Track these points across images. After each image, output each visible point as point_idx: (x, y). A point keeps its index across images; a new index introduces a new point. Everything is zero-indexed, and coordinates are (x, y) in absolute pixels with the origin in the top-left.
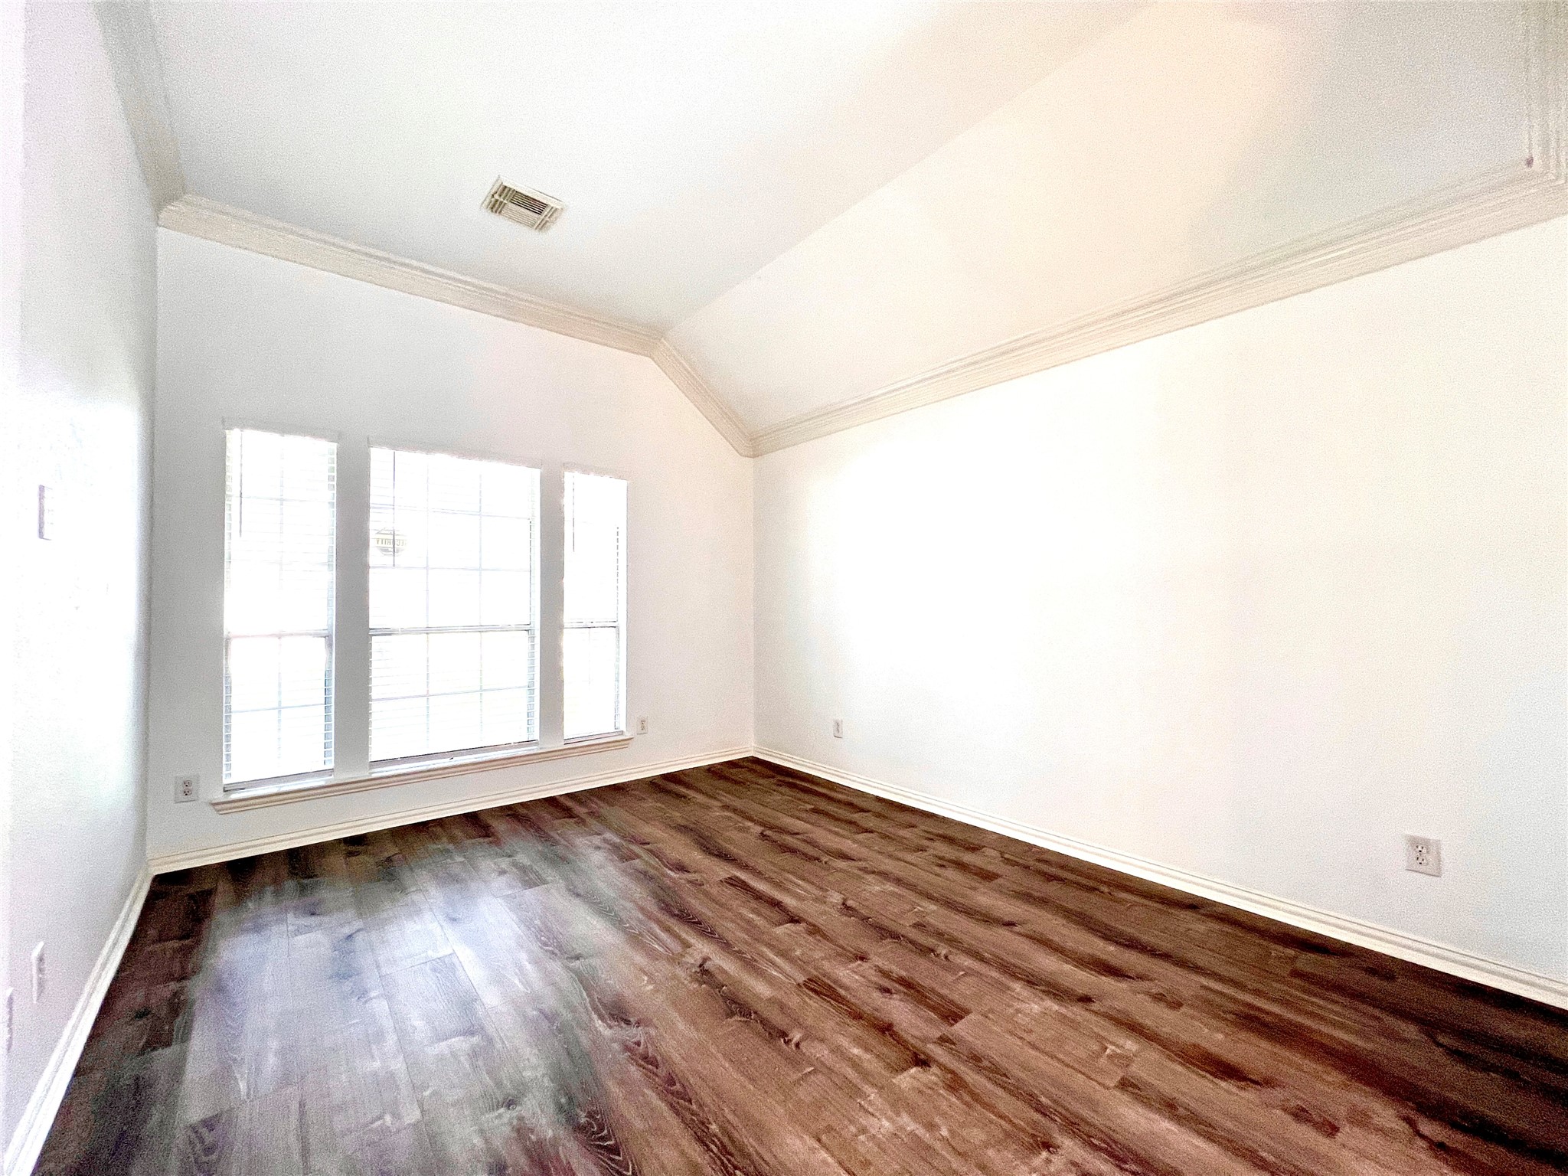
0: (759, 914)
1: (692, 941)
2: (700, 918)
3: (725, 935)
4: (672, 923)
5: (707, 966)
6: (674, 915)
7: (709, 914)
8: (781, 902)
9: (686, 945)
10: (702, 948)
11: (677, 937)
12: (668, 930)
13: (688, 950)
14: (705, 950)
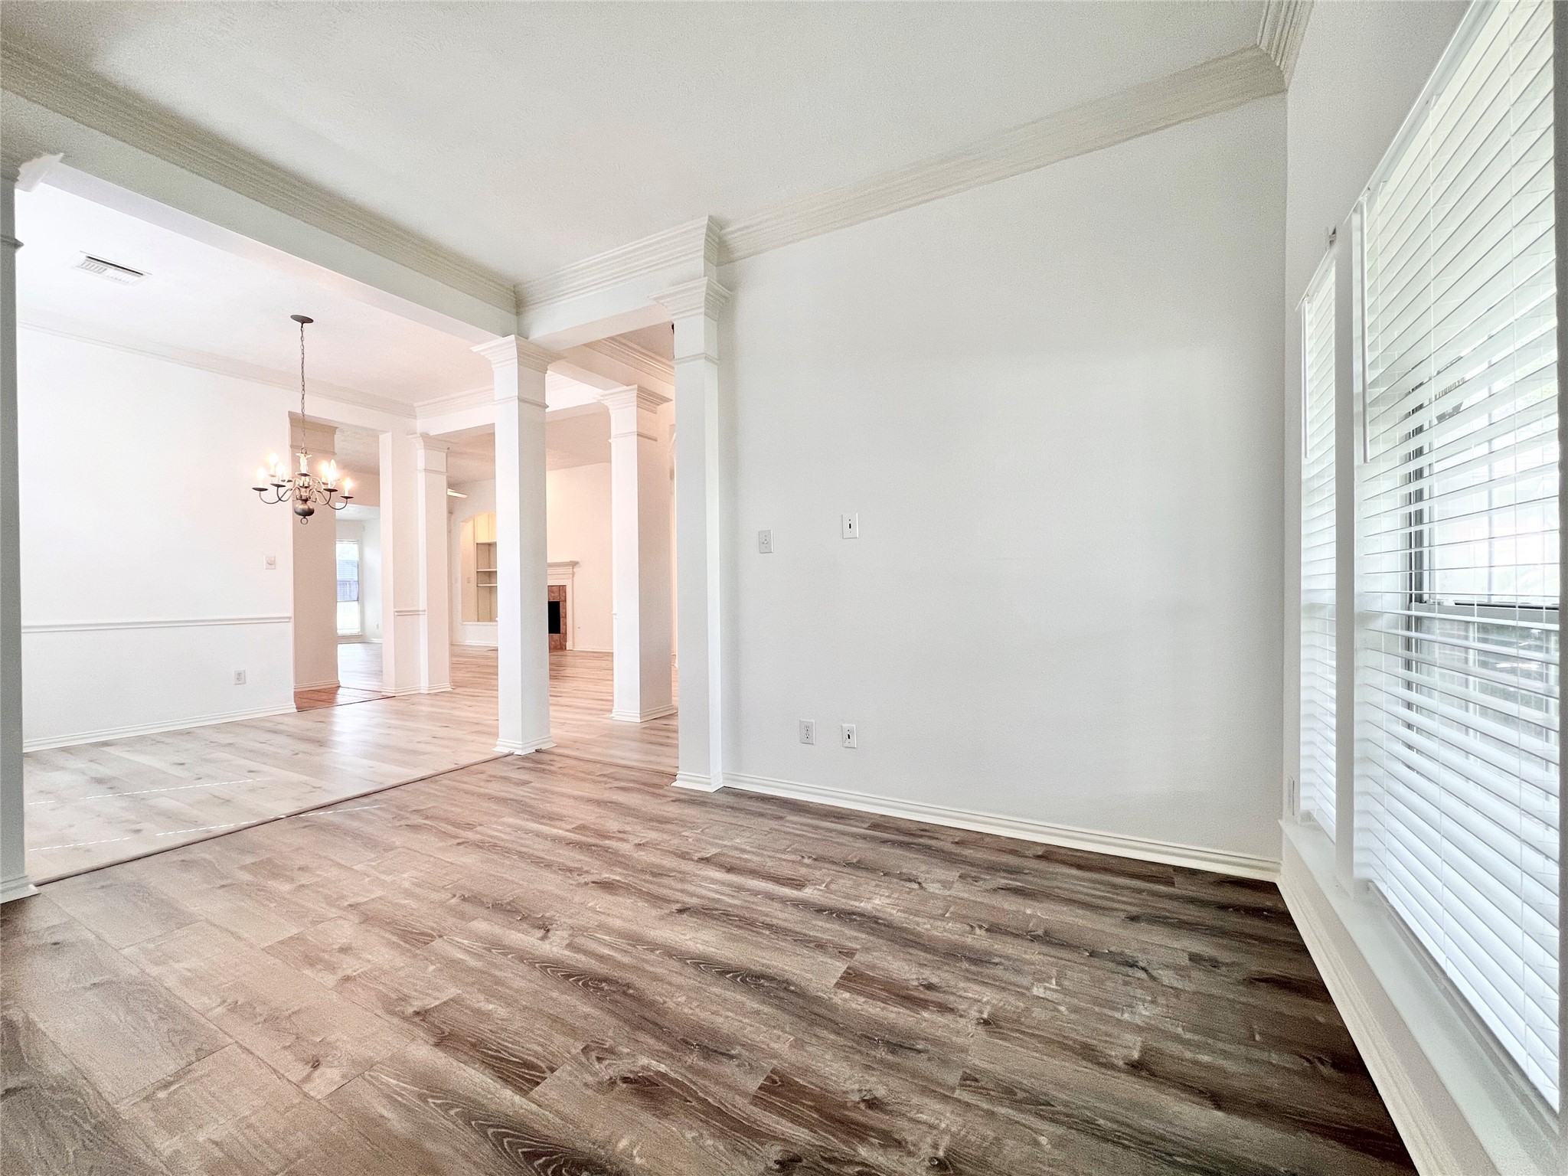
0: (478, 1012)
1: (567, 953)
2: (567, 984)
3: (527, 968)
4: (602, 969)
5: (541, 933)
6: (606, 980)
7: (555, 994)
8: (437, 1045)
9: (571, 946)
10: (554, 947)
11: (586, 952)
12: (601, 958)
13: (568, 942)
14: (548, 946)
